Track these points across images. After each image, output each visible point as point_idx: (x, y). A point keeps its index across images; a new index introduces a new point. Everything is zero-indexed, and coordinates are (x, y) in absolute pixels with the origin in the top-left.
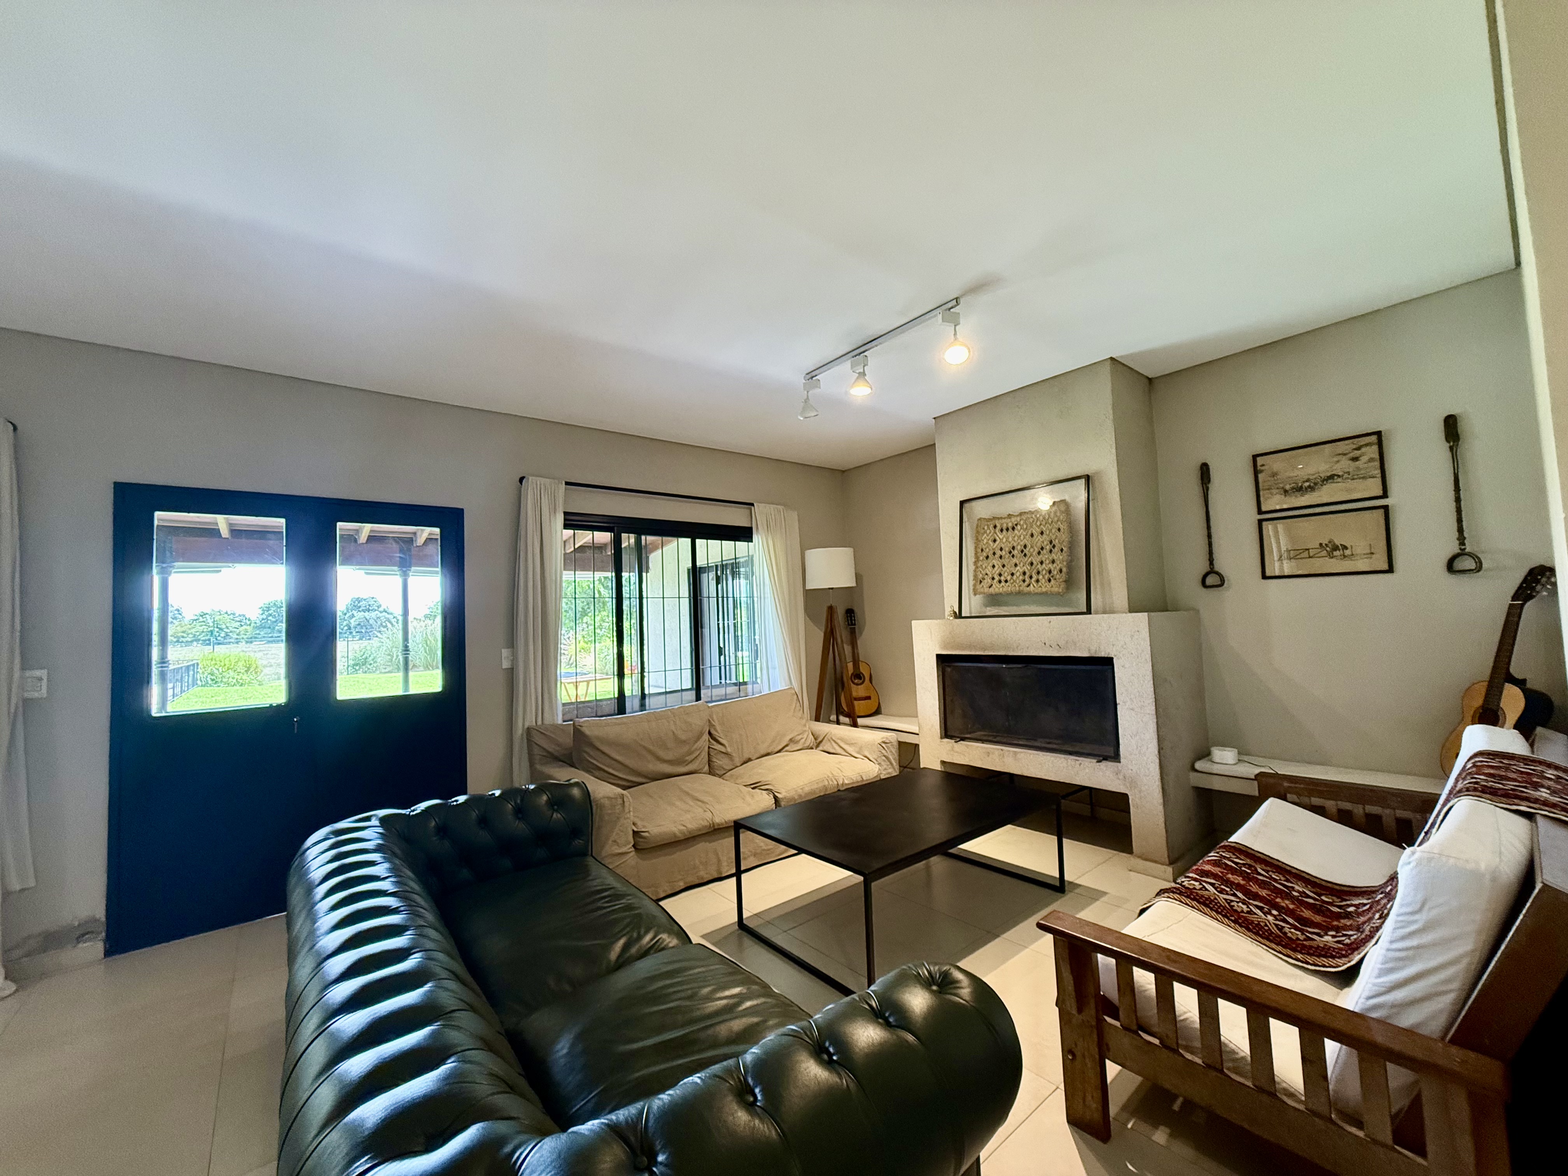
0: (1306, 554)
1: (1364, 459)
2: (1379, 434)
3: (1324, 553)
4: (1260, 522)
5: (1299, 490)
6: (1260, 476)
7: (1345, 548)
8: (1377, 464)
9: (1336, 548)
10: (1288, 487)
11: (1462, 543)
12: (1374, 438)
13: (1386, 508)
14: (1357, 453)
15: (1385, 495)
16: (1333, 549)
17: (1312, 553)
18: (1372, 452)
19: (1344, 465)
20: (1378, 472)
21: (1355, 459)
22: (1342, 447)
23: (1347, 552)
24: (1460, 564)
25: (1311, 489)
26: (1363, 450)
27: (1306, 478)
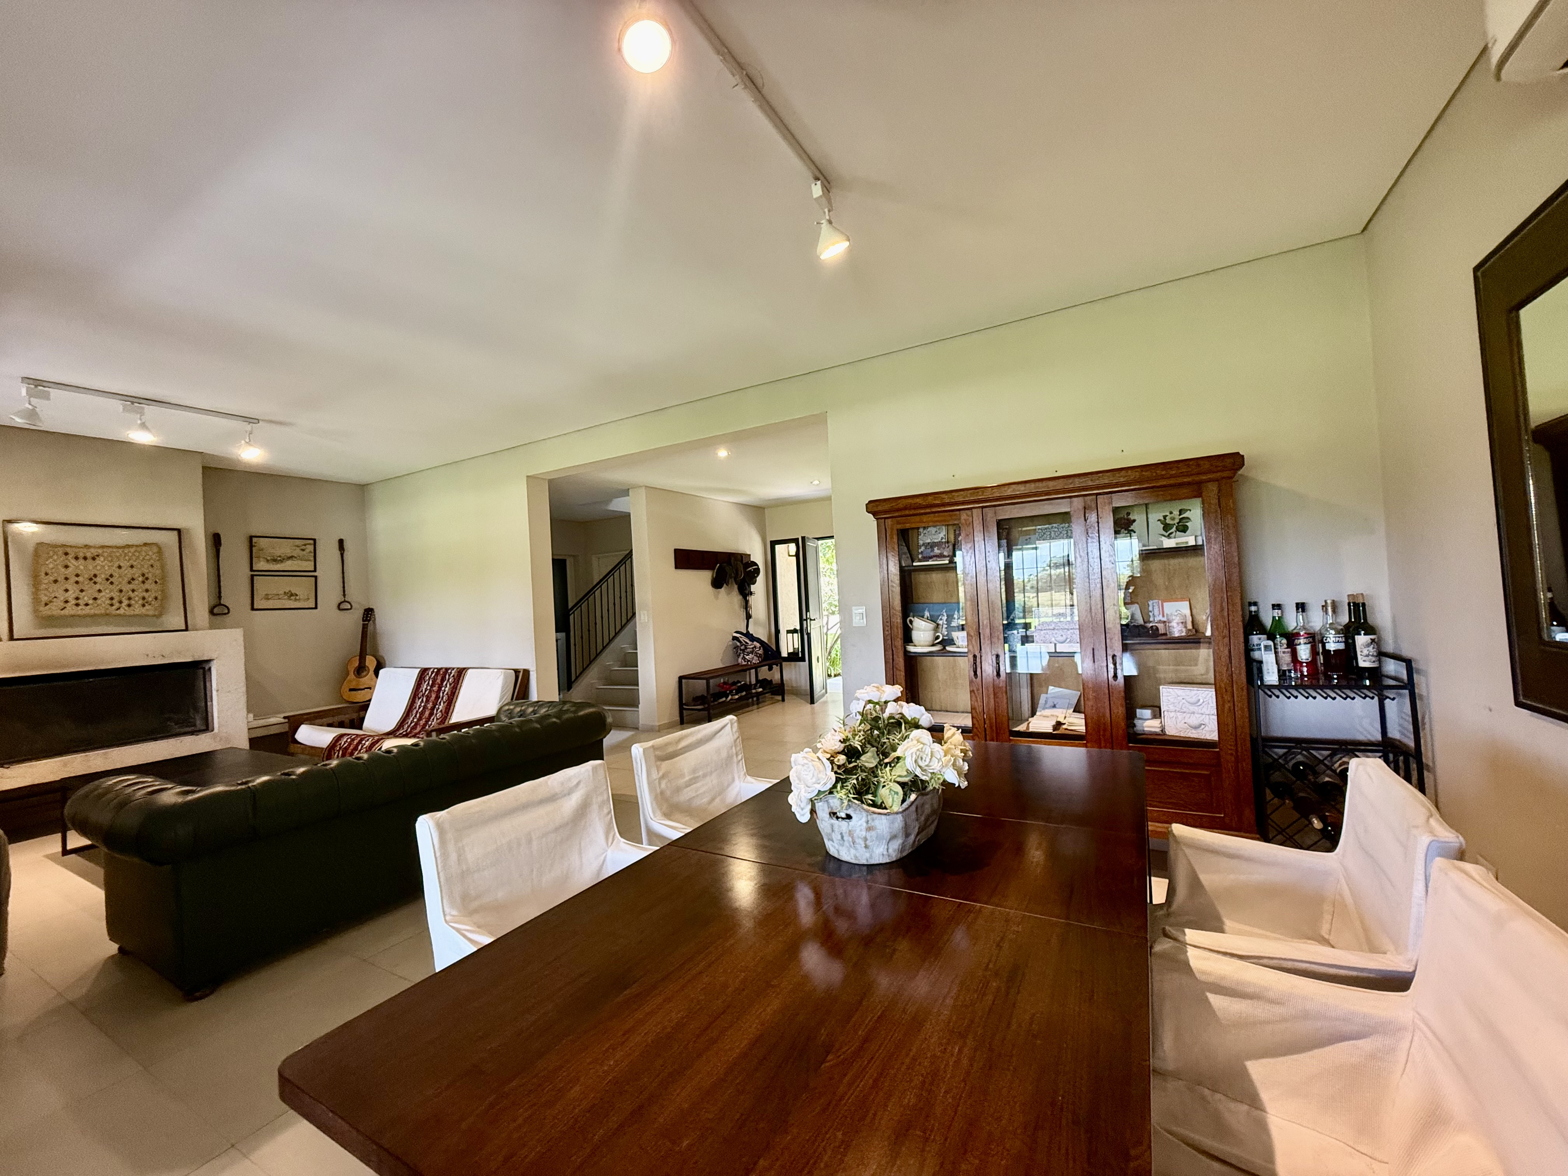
0: (277, 597)
1: (308, 551)
2: (314, 540)
3: (286, 597)
4: (252, 576)
5: (275, 561)
6: (254, 548)
7: (297, 595)
8: (313, 554)
9: (292, 595)
10: (269, 558)
11: (344, 595)
12: (312, 542)
13: (316, 577)
14: (303, 547)
15: (315, 571)
16: (291, 595)
17: (281, 597)
18: (311, 548)
19: (297, 552)
20: (312, 559)
21: (303, 550)
22: (298, 542)
23: (297, 598)
24: (343, 606)
25: (282, 561)
26: (307, 546)
27: (278, 555)
